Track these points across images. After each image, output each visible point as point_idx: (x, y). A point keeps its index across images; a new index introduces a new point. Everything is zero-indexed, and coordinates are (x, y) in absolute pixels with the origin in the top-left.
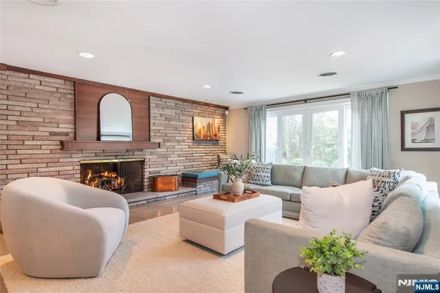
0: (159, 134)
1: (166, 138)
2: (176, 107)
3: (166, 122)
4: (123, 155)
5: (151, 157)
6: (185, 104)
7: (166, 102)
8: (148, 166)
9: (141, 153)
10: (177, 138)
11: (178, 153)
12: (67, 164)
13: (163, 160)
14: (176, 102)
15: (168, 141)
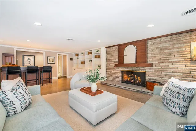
0: (155, 59)
1: (161, 61)
2: (171, 40)
3: (161, 51)
4: (135, 69)
5: (149, 71)
6: (181, 35)
7: (161, 40)
8: (148, 76)
9: (143, 69)
10: (170, 60)
11: (172, 70)
12: (117, 71)
13: (158, 73)
14: (170, 37)
15: (162, 62)
